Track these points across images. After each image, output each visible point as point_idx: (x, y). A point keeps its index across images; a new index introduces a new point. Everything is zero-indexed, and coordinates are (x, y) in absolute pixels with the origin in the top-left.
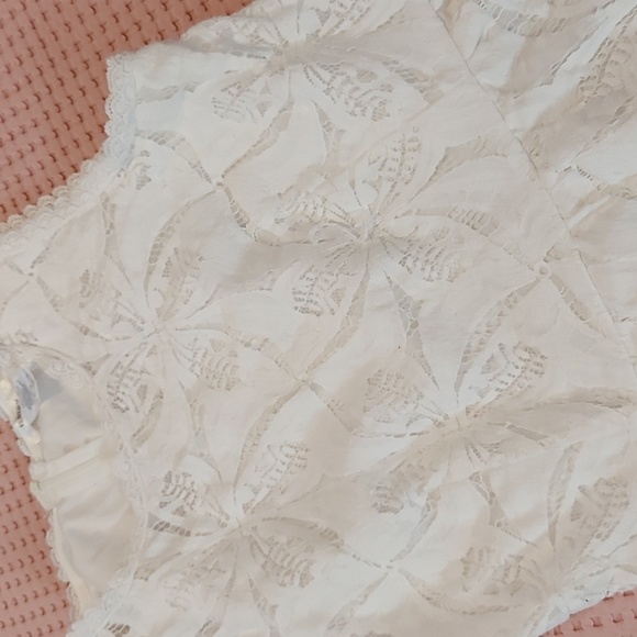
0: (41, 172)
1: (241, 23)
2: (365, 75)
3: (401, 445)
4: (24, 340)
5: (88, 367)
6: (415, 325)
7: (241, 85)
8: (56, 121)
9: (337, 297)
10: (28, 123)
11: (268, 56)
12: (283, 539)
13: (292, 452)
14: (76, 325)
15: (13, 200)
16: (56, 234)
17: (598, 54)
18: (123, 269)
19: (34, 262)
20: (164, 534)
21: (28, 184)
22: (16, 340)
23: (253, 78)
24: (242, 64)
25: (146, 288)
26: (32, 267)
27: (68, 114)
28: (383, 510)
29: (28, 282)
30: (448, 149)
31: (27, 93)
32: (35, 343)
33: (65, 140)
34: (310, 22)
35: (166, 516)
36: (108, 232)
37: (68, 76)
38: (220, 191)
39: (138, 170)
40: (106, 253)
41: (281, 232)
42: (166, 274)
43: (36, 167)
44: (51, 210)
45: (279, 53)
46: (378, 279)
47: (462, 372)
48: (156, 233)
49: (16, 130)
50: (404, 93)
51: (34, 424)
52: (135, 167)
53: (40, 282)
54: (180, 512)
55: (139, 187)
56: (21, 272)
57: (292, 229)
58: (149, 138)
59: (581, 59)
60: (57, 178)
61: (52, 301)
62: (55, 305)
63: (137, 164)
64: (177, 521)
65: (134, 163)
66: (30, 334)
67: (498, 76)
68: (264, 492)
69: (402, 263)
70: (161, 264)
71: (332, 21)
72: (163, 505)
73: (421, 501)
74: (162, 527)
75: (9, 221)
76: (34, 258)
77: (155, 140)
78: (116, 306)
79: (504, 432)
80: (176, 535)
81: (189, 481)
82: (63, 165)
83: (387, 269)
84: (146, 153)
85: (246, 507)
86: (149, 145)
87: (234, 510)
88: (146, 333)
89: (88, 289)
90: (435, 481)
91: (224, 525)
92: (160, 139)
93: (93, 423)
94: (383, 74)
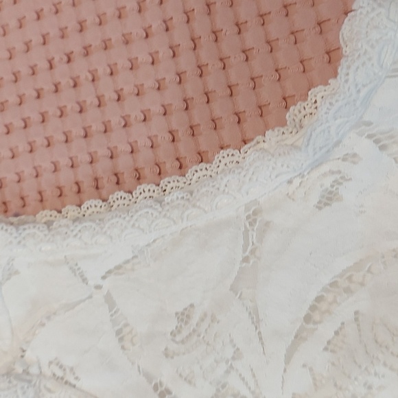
0: (150, 151)
4: (59, 373)
8: (193, 87)
10: (149, 83)
14: (149, 377)
15: (96, 180)
16: (154, 241)
18: (256, 319)
19: (109, 272)
21: (124, 163)
22: (47, 371)
25: (288, 359)
26: (104, 278)
27: (214, 81)
29: (90, 297)
31: (159, 44)
32: (73, 381)
33: (199, 115)
36: (246, 260)
37: (228, 30)
39: (328, 182)
40: (233, 288)
42: (329, 347)
43: (143, 142)
44: (158, 206)
48: (326, 280)
49: (128, 89)
52: (325, 175)
53: (109, 299)
55: (319, 207)
56: (85, 280)
58: (370, 137)
60: (170, 165)
61: (118, 332)
62: (121, 339)
63: (332, 173)
65: (325, 168)
66: (72, 369)
70: (326, 330)
75: (84, 206)
76: (112, 267)
77: (377, 142)
78: (227, 372)
82: (185, 147)
84: (352, 158)
86: (364, 147)
89: (185, 333)
92: (385, 141)
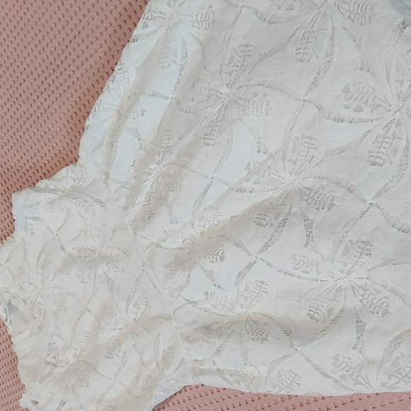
1: (51, 182)
2: (86, 201)
3: (116, 333)
4: (6, 290)
5: (24, 301)
6: (112, 289)
7: (52, 203)
9: (89, 277)
11: (59, 193)
12: (82, 369)
13: (86, 335)
14: (19, 285)
16: (11, 252)
17: (146, 197)
18: (29, 266)
19: (6, 262)
20: (49, 366)
22: (4, 291)
23: (54, 201)
24: (52, 196)
25: (36, 273)
28: (108, 358)
29: (5, 269)
30: (115, 226)
32: (9, 291)
34: (71, 182)
35: (50, 359)
36: (24, 252)
38: (57, 237)
40: (24, 259)
41: (74, 253)
42: (42, 268)
45: (63, 192)
46: (100, 272)
47: (127, 306)
48: (38, 253)
50: (97, 207)
51: (10, 323)
53: (8, 269)
54: (54, 357)
55: (32, 236)
56: (2, 265)
57: (78, 252)
59: (142, 198)
61: (12, 276)
62: (13, 278)
64: (53, 361)
66: (8, 288)
67: (122, 203)
68: (79, 350)
69: (107, 266)
70: (40, 264)
71: (77, 181)
72: (48, 355)
73: (121, 355)
74: (49, 363)
76: (6, 260)
77: (34, 220)
78: (29, 279)
79: (141, 329)
80: (53, 367)
81: (56, 345)
83: (102, 268)
85: (74, 356)
87: (70, 357)
88: (39, 289)
89: (21, 272)
90: (123, 347)
91: (68, 363)
92: (36, 219)
93: (27, 322)
94: (90, 201)
